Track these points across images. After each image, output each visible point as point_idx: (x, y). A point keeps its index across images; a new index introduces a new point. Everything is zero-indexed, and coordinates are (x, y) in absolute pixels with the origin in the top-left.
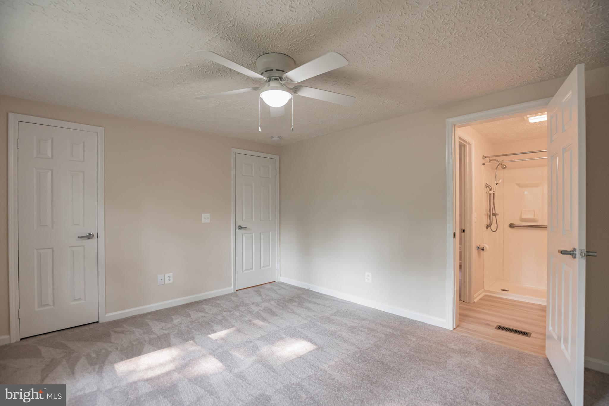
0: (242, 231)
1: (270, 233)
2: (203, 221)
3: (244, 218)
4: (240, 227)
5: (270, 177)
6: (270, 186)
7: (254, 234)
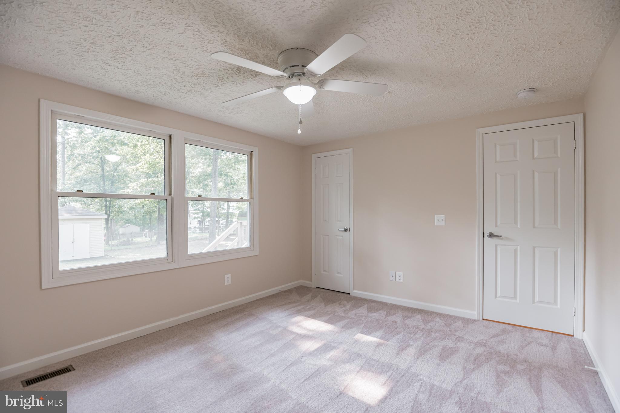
0: (494, 241)
1: (559, 250)
2: (436, 223)
3: (499, 222)
4: (491, 235)
5: (559, 156)
6: (559, 170)
7: (519, 247)
